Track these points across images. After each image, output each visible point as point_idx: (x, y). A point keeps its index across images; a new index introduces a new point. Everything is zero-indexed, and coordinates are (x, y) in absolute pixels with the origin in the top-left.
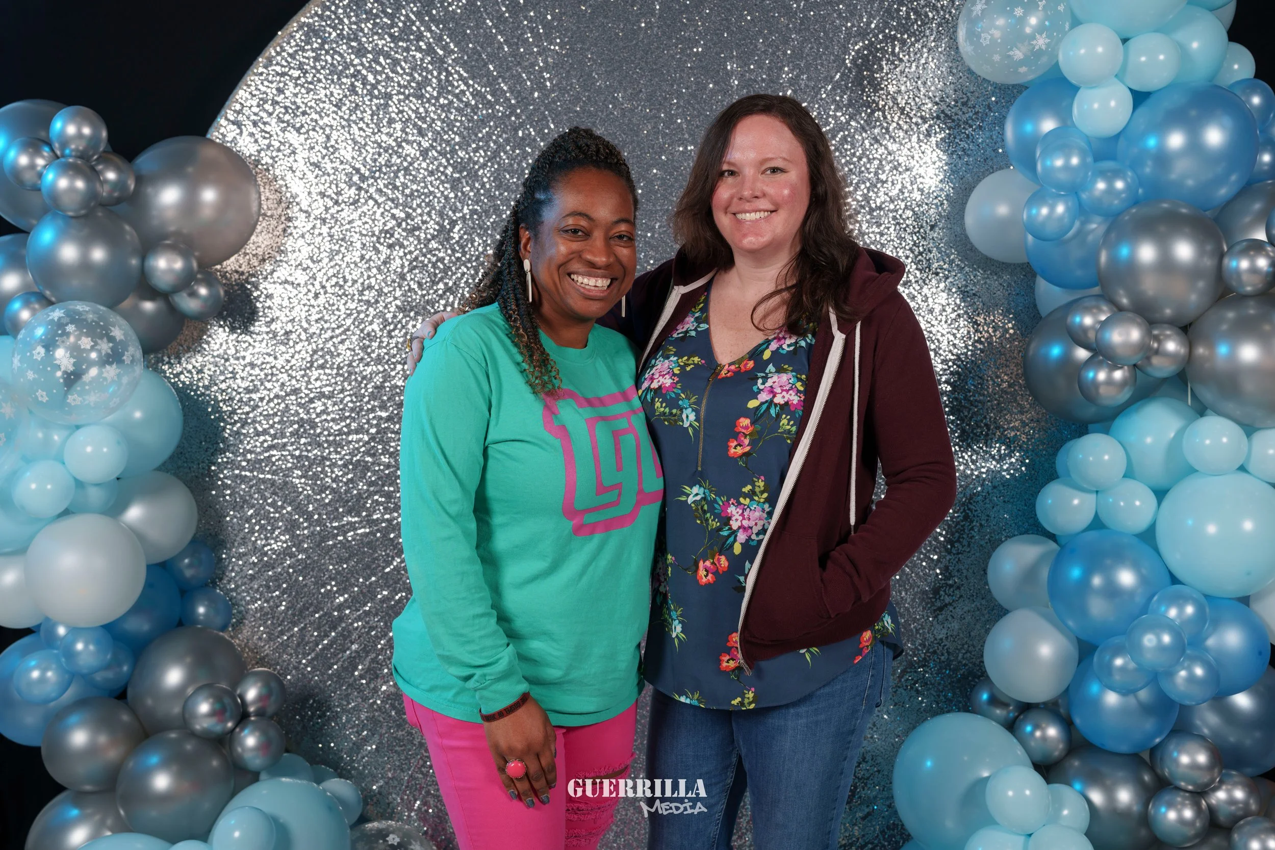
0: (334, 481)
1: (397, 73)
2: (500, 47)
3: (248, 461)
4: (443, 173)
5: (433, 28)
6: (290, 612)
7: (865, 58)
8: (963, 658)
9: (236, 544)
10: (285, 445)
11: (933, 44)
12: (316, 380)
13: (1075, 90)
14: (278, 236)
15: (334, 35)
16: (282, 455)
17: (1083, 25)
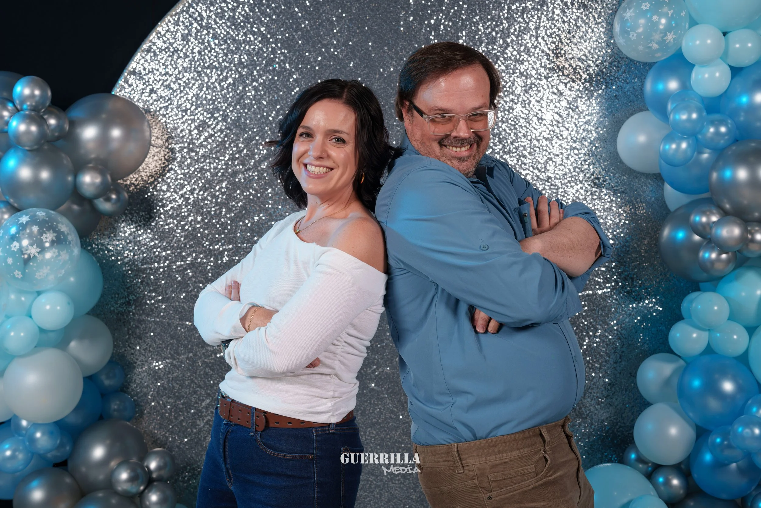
3: (144, 310)
5: (263, 19)
8: (617, 431)
9: (137, 364)
10: (168, 298)
13: (692, 66)
14: (161, 160)
15: (195, 25)
16: (166, 306)
17: (698, 26)
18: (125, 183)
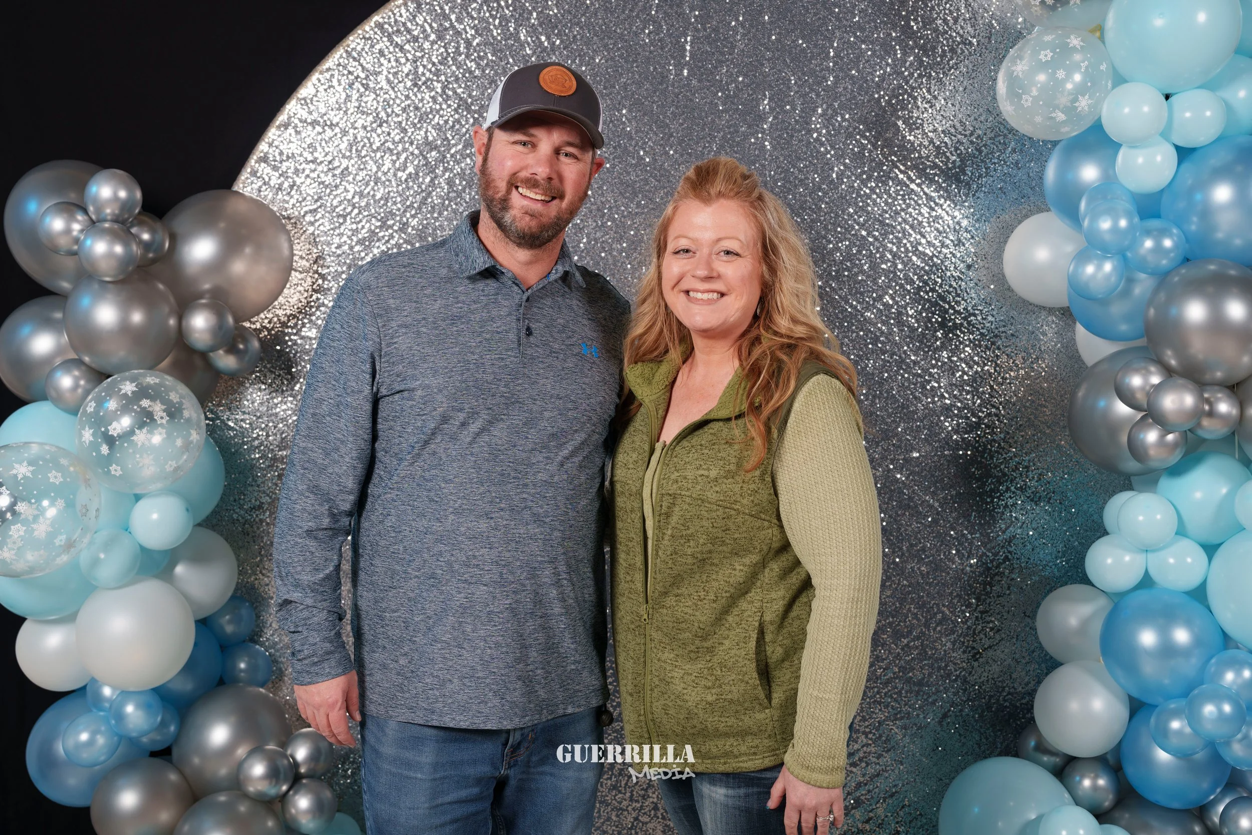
13: (1117, 146)
17: (1125, 85)
18: (253, 327)
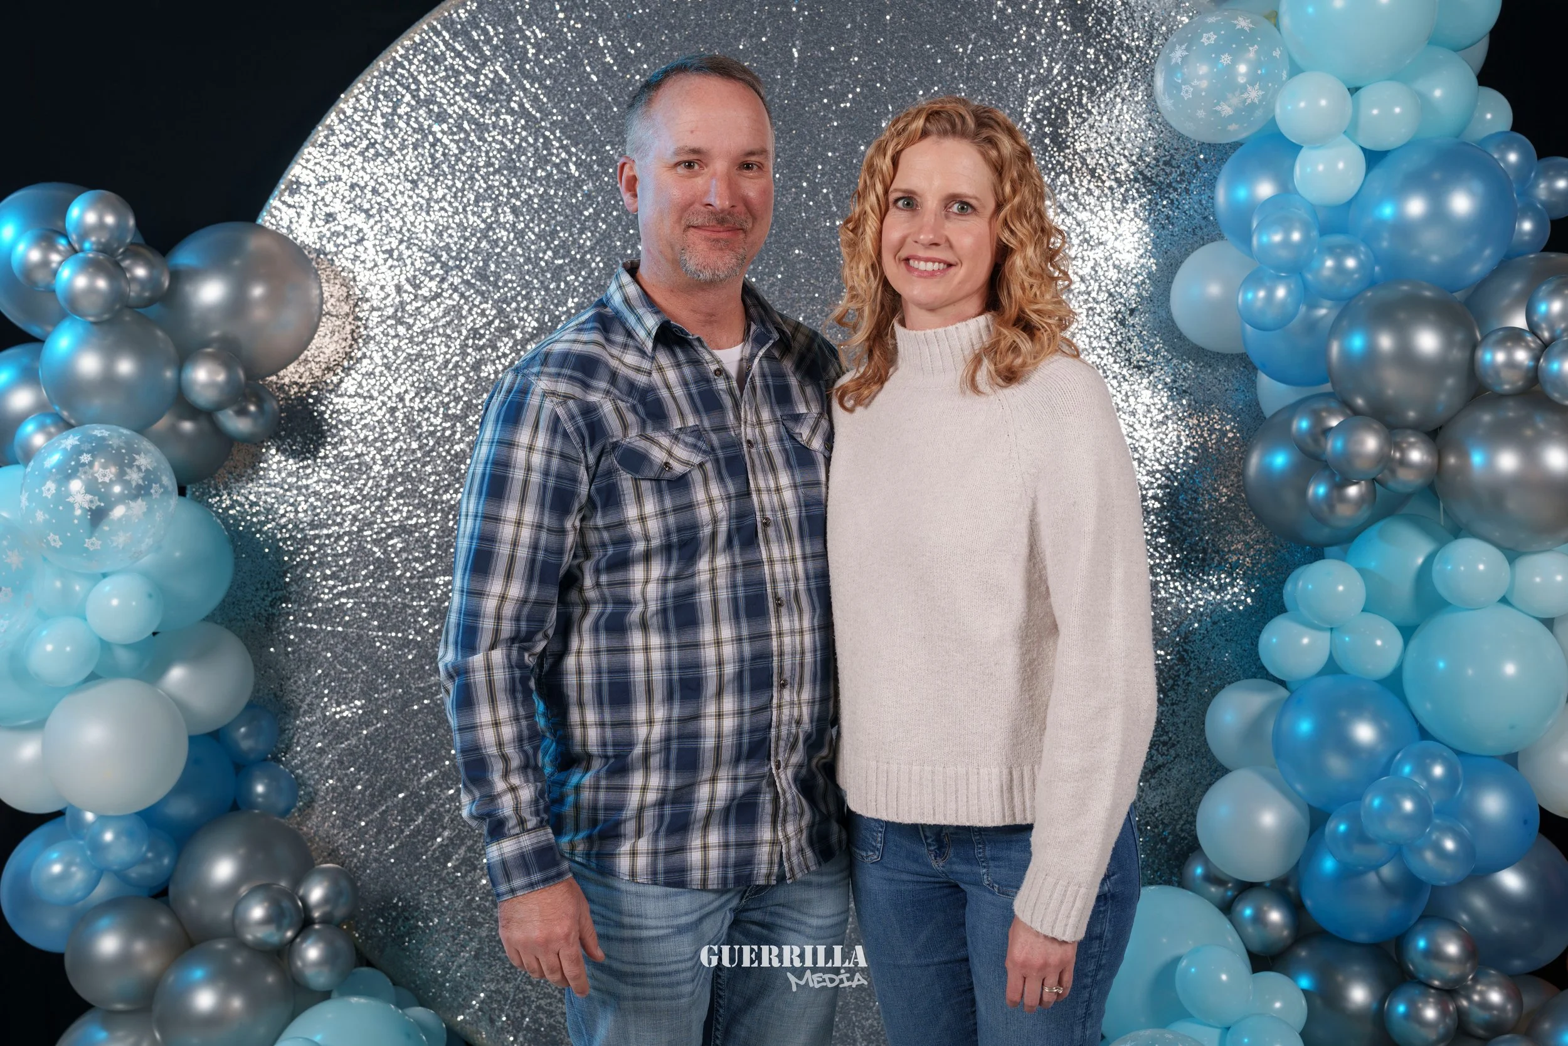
0: (417, 633)
1: (485, 141)
2: (608, 107)
3: (314, 612)
4: (542, 259)
5: (527, 86)
6: (367, 793)
7: (1047, 111)
8: (1182, 830)
9: (301, 711)
10: (358, 590)
11: (1128, 93)
12: (395, 511)
13: (1297, 150)
14: (346, 340)
15: (408, 97)
16: (355, 603)
17: (1304, 74)
18: (281, 382)
